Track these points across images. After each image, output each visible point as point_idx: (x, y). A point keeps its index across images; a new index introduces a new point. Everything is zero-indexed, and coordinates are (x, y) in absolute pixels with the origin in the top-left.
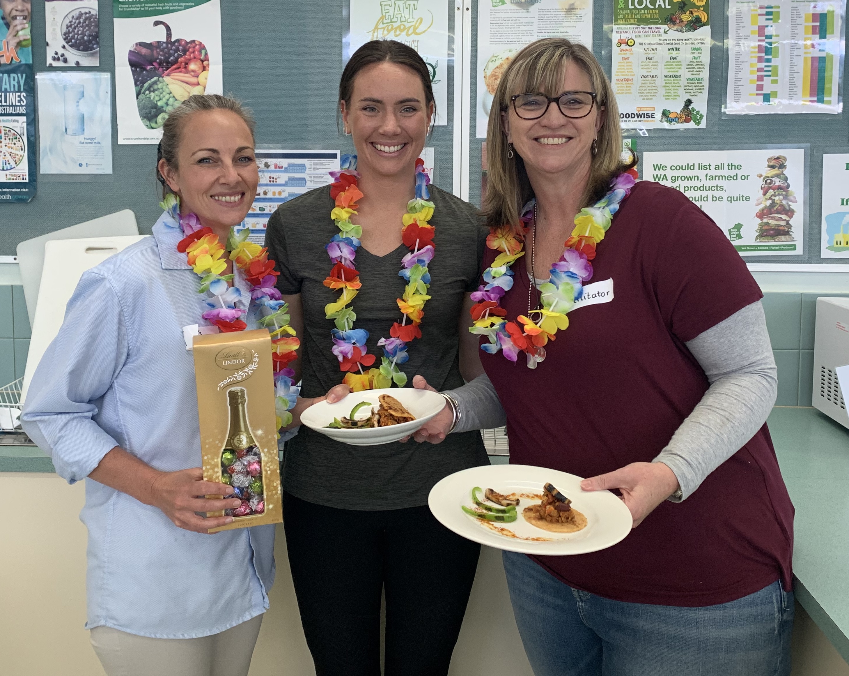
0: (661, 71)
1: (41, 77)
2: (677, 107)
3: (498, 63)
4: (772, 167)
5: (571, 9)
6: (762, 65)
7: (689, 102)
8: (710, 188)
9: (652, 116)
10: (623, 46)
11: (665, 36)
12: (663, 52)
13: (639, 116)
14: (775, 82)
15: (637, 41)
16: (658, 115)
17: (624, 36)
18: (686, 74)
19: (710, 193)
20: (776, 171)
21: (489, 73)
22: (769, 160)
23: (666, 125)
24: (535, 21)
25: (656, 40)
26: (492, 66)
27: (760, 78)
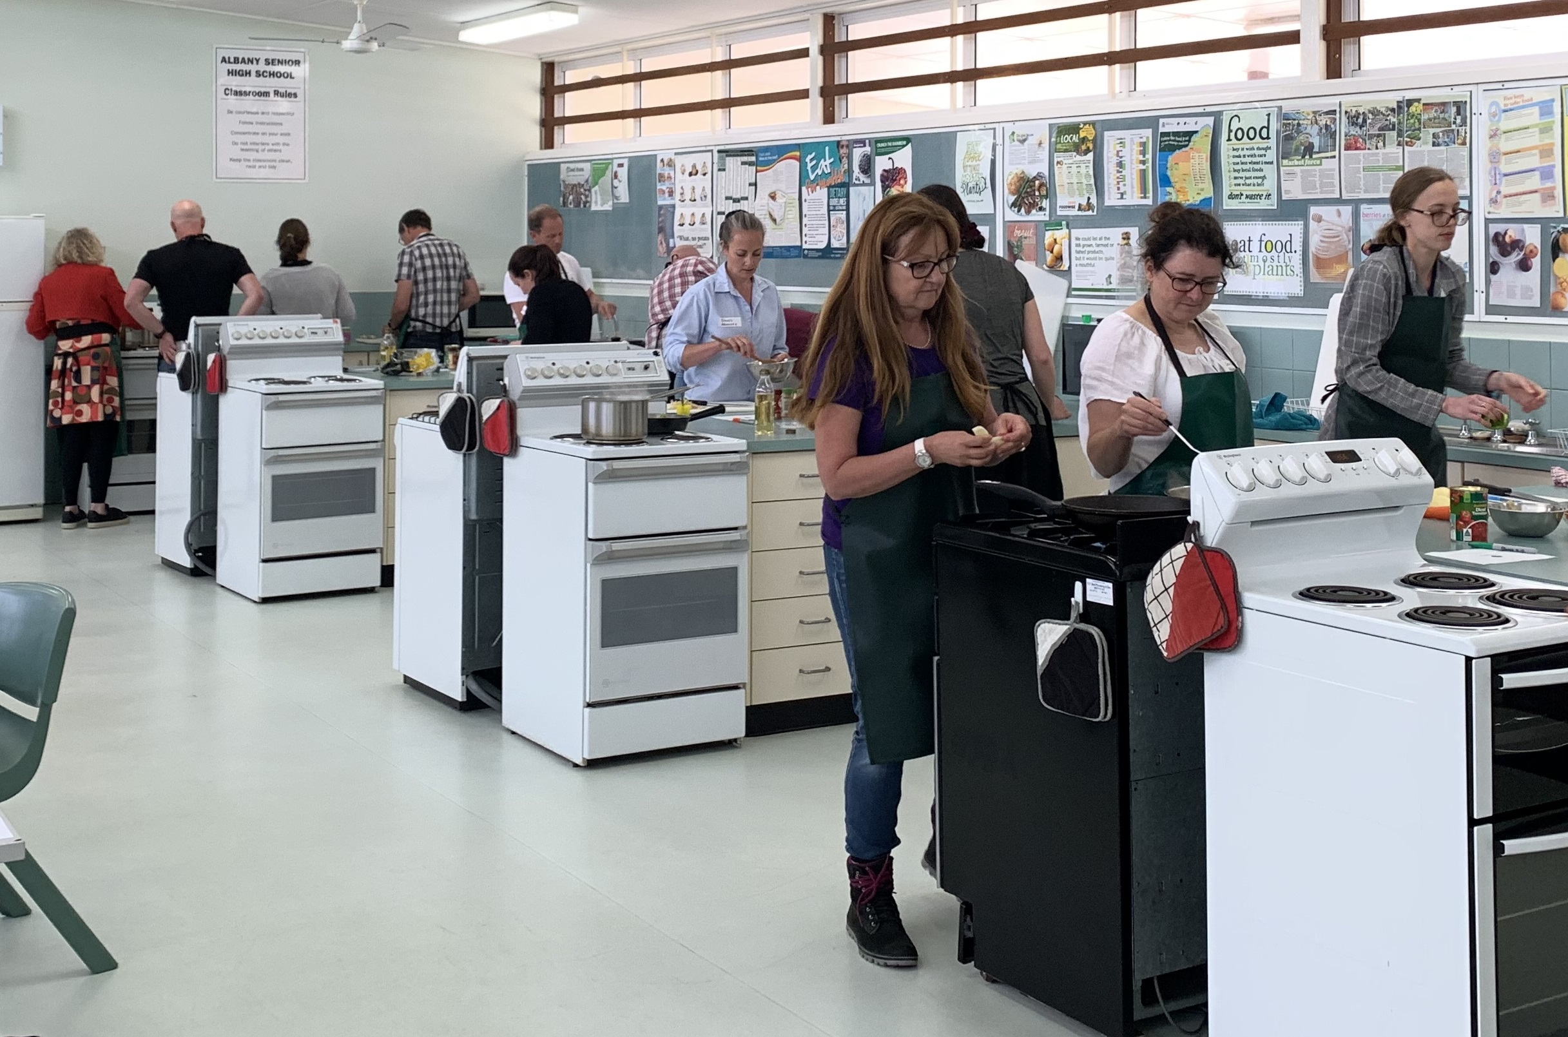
0: (1075, 180)
1: (852, 189)
2: (1084, 203)
3: (1013, 176)
4: (1124, 239)
5: (1040, 144)
6: (1118, 175)
7: (1089, 198)
8: (1097, 252)
9: (1074, 207)
10: (1059, 166)
11: (1075, 159)
12: (1074, 169)
13: (1069, 207)
14: (1125, 185)
15: (1065, 162)
16: (1077, 208)
17: (1059, 159)
18: (1085, 182)
19: (1097, 255)
20: (1125, 242)
21: (1009, 181)
22: (1123, 234)
23: (1080, 213)
24: (1026, 151)
25: (1071, 161)
26: (1010, 178)
27: (1118, 183)
